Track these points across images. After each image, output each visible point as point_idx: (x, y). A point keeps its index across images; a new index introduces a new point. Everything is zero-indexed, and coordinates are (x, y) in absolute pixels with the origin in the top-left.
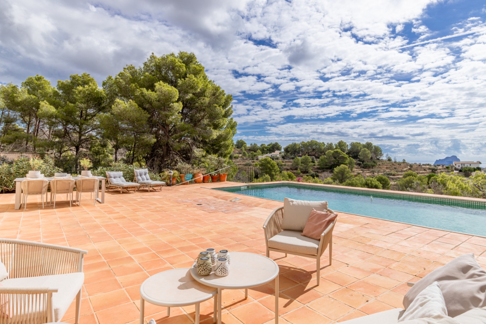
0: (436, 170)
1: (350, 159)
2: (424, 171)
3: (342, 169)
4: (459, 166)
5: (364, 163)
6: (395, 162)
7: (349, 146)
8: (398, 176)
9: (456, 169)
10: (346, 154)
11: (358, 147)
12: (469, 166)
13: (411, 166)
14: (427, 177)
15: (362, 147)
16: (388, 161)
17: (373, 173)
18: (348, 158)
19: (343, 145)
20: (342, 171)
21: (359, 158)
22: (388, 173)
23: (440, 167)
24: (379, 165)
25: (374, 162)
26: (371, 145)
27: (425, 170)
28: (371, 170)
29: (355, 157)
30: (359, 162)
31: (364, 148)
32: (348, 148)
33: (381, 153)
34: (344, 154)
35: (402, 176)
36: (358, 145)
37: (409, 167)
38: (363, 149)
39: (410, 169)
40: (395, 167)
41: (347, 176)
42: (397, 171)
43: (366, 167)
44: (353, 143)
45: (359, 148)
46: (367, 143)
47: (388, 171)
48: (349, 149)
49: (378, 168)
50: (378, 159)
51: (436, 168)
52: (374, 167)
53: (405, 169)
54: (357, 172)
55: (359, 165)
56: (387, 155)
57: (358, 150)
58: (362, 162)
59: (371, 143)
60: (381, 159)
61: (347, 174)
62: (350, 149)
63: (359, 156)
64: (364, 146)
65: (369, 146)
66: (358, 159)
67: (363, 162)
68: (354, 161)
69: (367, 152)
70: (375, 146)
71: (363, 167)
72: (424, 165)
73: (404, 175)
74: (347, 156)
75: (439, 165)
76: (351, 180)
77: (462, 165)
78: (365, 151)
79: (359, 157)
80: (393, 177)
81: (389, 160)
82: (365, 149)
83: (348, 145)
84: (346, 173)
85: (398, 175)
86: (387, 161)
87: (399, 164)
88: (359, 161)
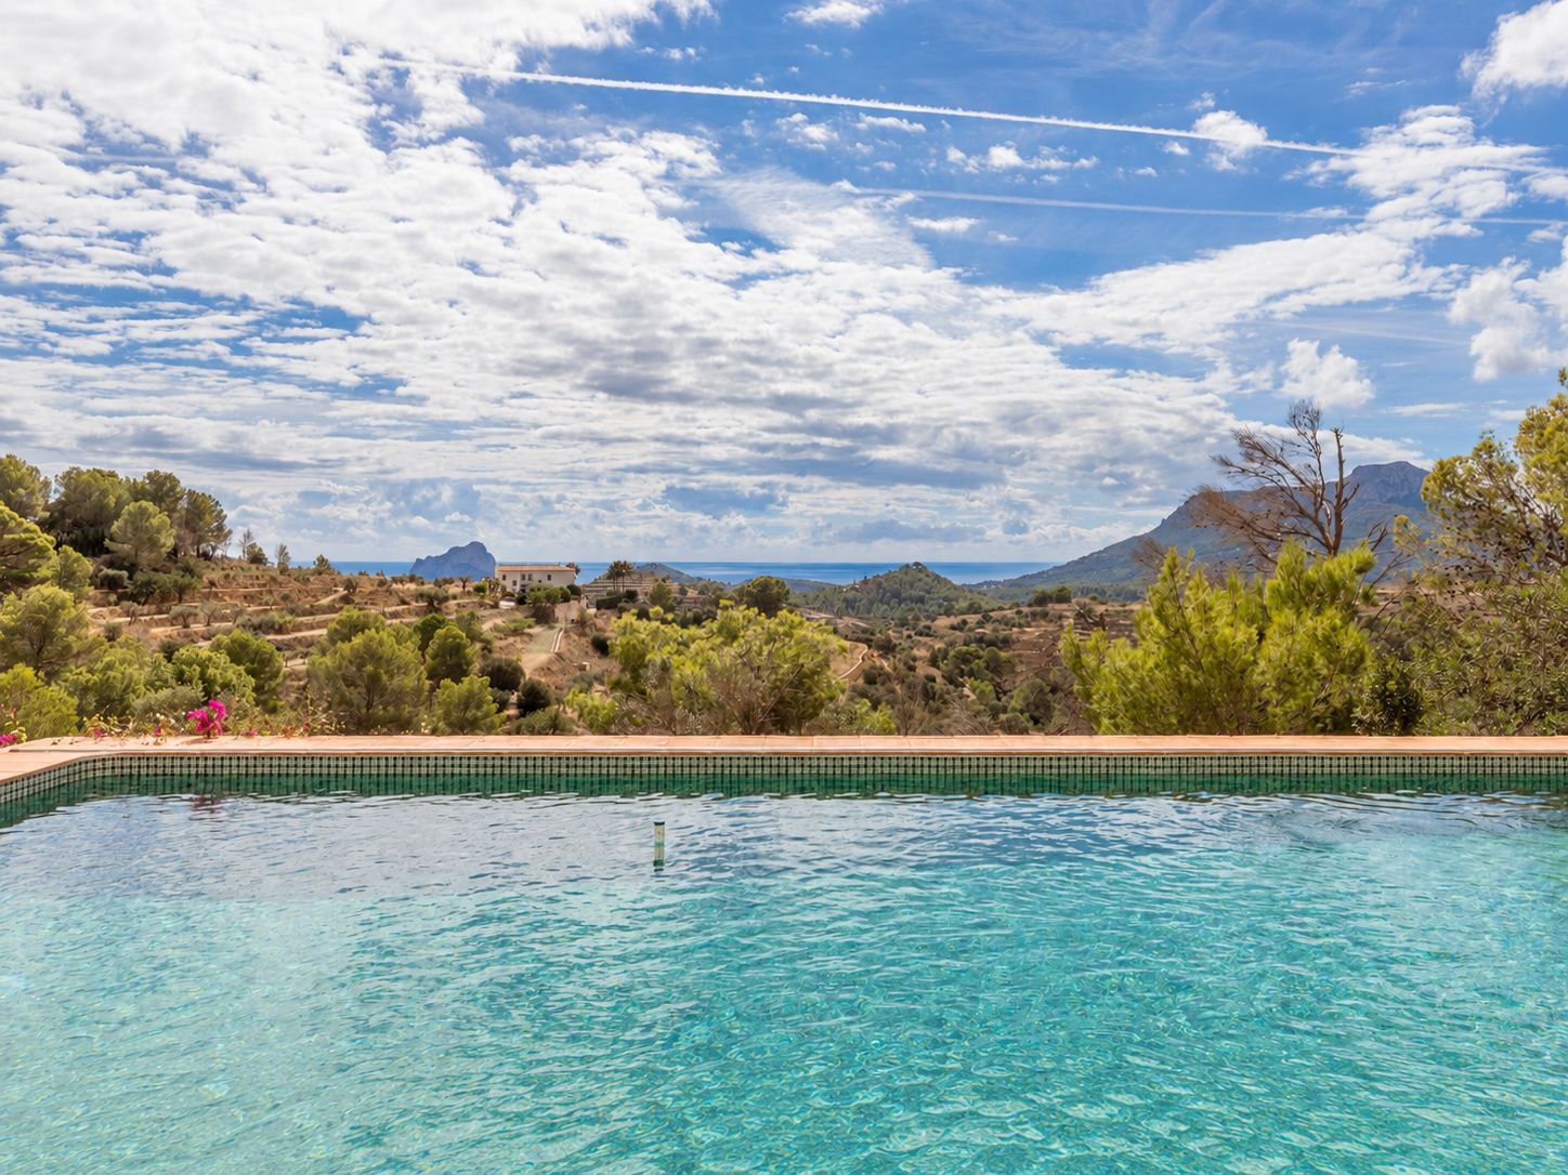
0: (446, 599)
1: (67, 557)
2: (400, 608)
3: (41, 610)
4: (515, 583)
5: (140, 577)
6: (284, 570)
7: (54, 486)
8: (299, 635)
9: (507, 595)
10: (42, 524)
11: (104, 494)
12: (546, 583)
13: (350, 585)
14: (417, 628)
15: (126, 495)
16: (254, 566)
17: (186, 626)
18: (52, 552)
19: (20, 483)
20: (37, 622)
21: (108, 551)
22: (256, 620)
23: (453, 589)
24: (212, 584)
25: (188, 570)
26: (173, 489)
27: (403, 602)
28: (177, 609)
29: (92, 545)
30: (111, 572)
31: (136, 500)
32: (46, 496)
33: (220, 528)
34: (27, 530)
35: (324, 632)
36: (106, 484)
37: (342, 591)
38: (132, 507)
39: (346, 600)
40: (286, 591)
41: (68, 648)
42: (292, 612)
43: (144, 594)
44: (79, 473)
45: (112, 501)
46: (150, 476)
47: (258, 613)
48: (52, 501)
49: (207, 597)
50: (206, 556)
51: (441, 592)
52: (185, 597)
53: (325, 601)
54: (104, 622)
55: (111, 584)
56: (248, 536)
57: (102, 507)
58: (125, 574)
59: (169, 477)
60: (219, 553)
61: (71, 638)
62: (59, 502)
63: (112, 540)
64: (138, 493)
65: (161, 490)
66: (105, 557)
67: (132, 568)
68: (87, 565)
69: (155, 521)
70: (191, 493)
71: (133, 598)
72: (395, 580)
73: (333, 625)
74: (45, 539)
75: (451, 582)
76: (99, 666)
77: (523, 577)
78: (143, 512)
79: (107, 542)
80: (279, 637)
81: (257, 558)
82: (144, 503)
83: (46, 484)
84: (62, 630)
85: (298, 628)
86: (245, 565)
87: (302, 577)
88: (111, 565)
